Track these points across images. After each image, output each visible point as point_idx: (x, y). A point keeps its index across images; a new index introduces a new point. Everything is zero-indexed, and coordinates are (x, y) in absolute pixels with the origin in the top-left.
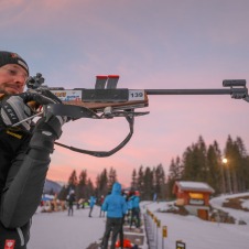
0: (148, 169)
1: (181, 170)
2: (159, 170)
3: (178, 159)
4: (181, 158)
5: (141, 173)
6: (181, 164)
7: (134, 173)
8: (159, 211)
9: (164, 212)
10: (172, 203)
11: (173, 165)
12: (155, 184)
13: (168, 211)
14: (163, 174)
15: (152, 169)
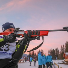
0: (53, 50)
1: (65, 49)
2: (57, 50)
3: (63, 46)
4: (65, 45)
5: (51, 51)
6: (65, 47)
7: (49, 51)
8: (59, 63)
9: (61, 64)
10: (63, 60)
11: (62, 48)
12: (56, 54)
13: (62, 63)
14: (58, 51)
15: (55, 50)
